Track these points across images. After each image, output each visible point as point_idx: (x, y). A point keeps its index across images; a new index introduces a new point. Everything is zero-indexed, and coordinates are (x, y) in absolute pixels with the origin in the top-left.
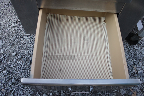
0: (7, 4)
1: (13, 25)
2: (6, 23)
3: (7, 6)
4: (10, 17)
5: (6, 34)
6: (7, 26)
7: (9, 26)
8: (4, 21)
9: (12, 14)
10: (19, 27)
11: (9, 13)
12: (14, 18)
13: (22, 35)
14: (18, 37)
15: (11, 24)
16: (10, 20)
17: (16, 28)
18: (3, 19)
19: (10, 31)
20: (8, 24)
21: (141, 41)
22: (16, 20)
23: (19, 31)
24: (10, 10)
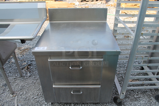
0: (31, 83)
1: (35, 98)
2: (30, 96)
3: (31, 85)
4: (33, 92)
5: (30, 103)
6: (31, 98)
7: (33, 98)
8: (29, 94)
9: (34, 90)
10: (39, 98)
11: (33, 89)
12: (36, 92)
13: (41, 104)
14: (38, 105)
15: (34, 97)
16: (33, 94)
17: (37, 99)
18: (28, 93)
19: (33, 102)
20: (32, 97)
21: (127, 103)
22: (37, 93)
23: (40, 101)
24: (33, 87)
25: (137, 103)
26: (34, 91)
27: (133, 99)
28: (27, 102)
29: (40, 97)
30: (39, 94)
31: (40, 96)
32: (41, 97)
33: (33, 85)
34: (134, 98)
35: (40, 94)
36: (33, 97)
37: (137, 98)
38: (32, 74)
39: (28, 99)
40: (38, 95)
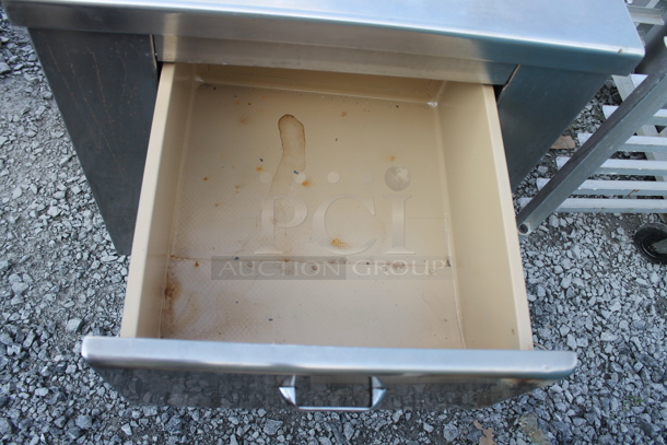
25: (557, 253)
26: (43, 172)
27: (541, 233)
28: (10, 236)
29: (79, 209)
30: (76, 189)
31: (81, 204)
32: (87, 206)
33: (31, 133)
34: (546, 230)
35: (82, 192)
36: (42, 207)
37: (562, 227)
38: (18, 60)
39: (12, 219)
40: (67, 196)
